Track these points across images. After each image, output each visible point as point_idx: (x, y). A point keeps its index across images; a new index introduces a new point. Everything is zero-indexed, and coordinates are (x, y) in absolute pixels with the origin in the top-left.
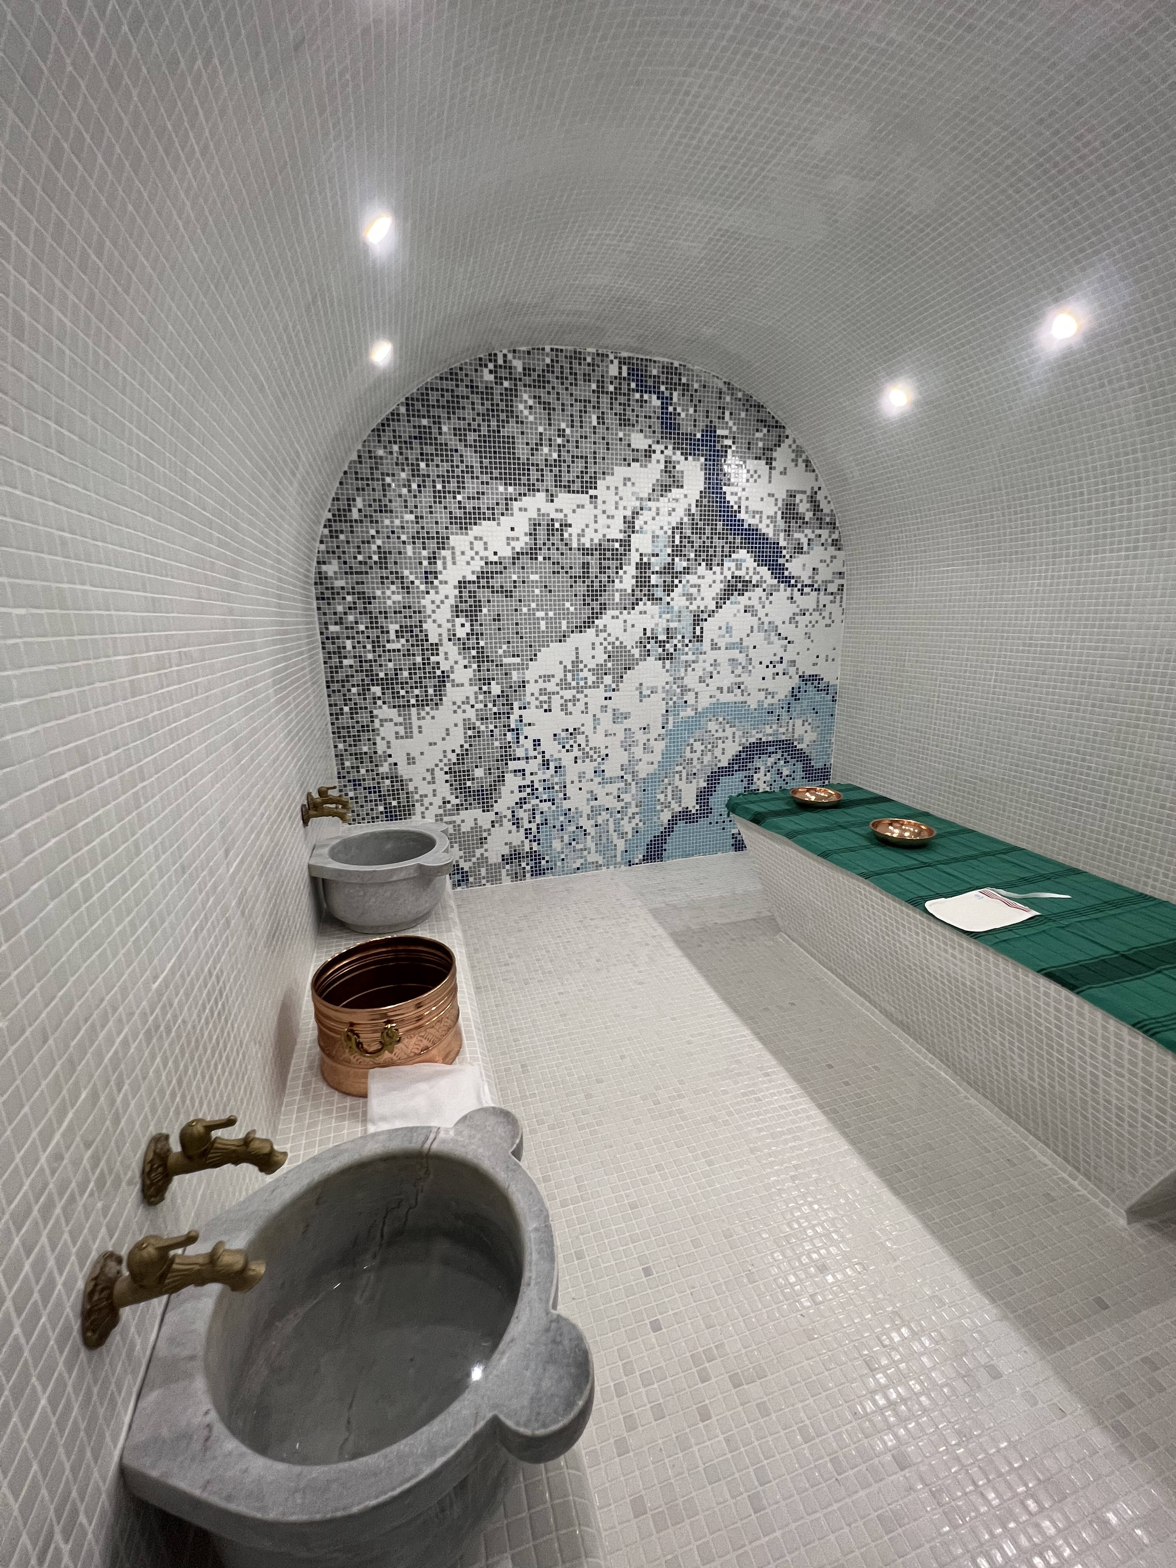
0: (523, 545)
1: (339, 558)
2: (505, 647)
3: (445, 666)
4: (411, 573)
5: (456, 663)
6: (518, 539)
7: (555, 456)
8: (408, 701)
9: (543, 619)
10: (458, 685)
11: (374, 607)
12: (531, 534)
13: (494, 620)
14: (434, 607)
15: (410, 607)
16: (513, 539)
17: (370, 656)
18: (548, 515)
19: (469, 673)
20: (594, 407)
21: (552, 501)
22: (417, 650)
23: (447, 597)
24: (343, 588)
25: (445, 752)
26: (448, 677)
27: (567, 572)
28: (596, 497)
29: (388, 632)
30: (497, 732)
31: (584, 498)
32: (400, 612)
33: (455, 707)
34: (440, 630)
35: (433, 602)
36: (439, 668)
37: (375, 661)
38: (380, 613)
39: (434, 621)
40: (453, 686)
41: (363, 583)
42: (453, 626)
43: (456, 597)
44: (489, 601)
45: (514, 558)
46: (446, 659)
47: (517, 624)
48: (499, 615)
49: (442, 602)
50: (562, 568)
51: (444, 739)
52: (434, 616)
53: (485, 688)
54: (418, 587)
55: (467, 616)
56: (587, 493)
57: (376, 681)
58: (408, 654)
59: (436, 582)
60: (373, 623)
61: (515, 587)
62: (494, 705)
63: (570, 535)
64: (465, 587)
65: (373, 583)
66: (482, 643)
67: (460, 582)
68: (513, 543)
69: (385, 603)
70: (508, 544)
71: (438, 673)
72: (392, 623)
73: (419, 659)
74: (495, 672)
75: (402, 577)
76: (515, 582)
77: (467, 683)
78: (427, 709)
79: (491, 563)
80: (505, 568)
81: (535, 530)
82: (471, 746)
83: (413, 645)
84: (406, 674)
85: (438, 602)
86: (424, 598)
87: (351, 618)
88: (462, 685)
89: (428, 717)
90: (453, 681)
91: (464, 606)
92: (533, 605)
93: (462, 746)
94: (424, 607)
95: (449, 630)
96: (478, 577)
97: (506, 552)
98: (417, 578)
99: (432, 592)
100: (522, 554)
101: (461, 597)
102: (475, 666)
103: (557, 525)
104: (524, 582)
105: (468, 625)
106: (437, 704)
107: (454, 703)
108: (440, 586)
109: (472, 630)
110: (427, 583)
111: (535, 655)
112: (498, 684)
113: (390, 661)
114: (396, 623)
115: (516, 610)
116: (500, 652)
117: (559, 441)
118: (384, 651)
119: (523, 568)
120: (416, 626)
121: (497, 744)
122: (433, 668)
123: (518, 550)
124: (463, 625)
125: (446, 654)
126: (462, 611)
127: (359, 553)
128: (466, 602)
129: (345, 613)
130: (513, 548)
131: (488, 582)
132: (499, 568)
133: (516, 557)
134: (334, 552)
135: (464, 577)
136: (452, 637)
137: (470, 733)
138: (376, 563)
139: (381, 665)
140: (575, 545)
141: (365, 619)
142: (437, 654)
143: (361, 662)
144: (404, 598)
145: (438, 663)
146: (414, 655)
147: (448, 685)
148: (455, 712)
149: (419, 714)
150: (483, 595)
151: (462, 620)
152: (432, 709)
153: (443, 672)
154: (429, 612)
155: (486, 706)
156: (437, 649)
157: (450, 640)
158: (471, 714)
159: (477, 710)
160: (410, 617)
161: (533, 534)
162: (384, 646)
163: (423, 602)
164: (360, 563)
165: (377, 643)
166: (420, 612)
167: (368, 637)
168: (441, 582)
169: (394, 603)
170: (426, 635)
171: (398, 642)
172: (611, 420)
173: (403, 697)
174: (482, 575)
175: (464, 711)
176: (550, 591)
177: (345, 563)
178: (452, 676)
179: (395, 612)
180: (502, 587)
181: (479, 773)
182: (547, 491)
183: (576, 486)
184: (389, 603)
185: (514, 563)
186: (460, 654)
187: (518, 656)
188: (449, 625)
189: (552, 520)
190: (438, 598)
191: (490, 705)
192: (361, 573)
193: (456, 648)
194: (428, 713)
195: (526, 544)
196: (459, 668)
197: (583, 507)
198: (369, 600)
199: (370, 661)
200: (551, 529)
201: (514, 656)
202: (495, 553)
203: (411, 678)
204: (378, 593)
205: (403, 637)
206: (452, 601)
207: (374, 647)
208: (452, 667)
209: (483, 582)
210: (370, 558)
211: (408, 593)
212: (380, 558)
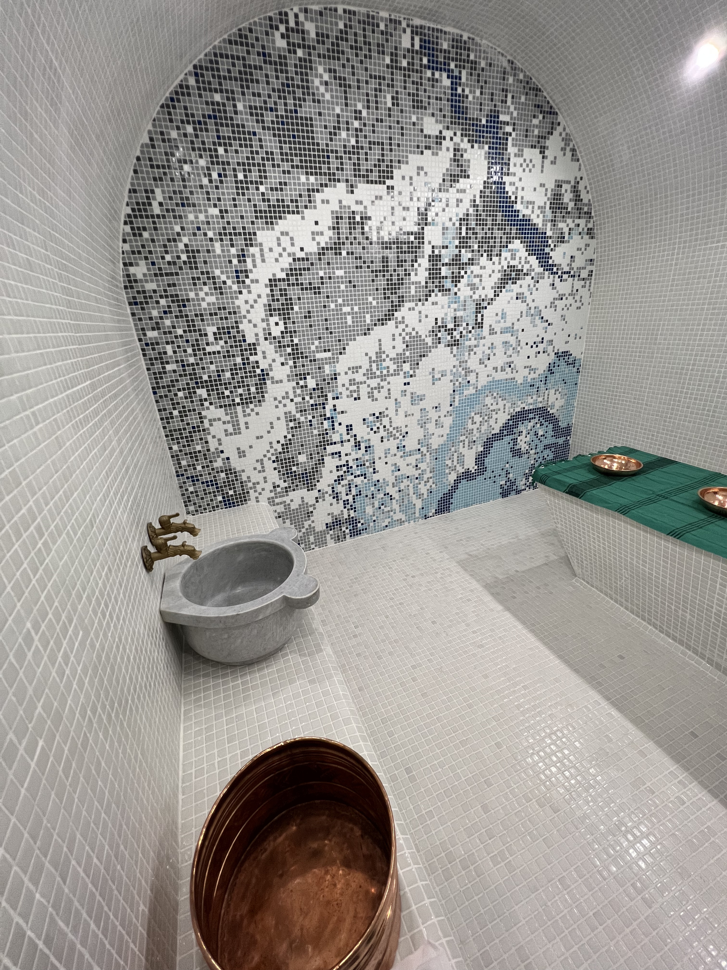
0: (328, 240)
1: (146, 258)
2: (317, 343)
3: (264, 365)
4: (222, 273)
5: (274, 361)
6: (322, 234)
7: (353, 142)
8: (233, 400)
9: (349, 314)
10: (277, 382)
11: (189, 309)
12: (334, 228)
13: (305, 317)
14: (248, 307)
15: (224, 308)
16: (318, 234)
17: (192, 360)
18: (349, 207)
19: (287, 369)
20: (388, 85)
21: (352, 192)
22: (236, 351)
23: (259, 296)
24: (155, 291)
25: (271, 443)
26: (268, 374)
27: (368, 267)
28: (393, 188)
29: (206, 335)
30: (314, 422)
31: (381, 189)
32: (216, 314)
33: (277, 403)
34: (256, 330)
35: (246, 302)
36: (258, 367)
37: (198, 364)
38: (196, 315)
39: (250, 321)
40: (273, 383)
41: (174, 285)
42: (268, 325)
43: (268, 295)
44: (299, 299)
45: (319, 254)
46: (265, 357)
47: (326, 320)
48: (309, 312)
49: (255, 301)
50: (364, 262)
51: (269, 432)
52: (248, 316)
53: (302, 383)
54: (230, 287)
55: (280, 315)
56: (384, 183)
57: (200, 384)
58: (228, 355)
59: (248, 281)
60: (191, 327)
61: (322, 283)
62: (311, 398)
63: (370, 228)
64: (276, 286)
65: (184, 284)
66: (296, 341)
67: (270, 280)
68: (318, 238)
69: (200, 305)
70: (314, 239)
71: (258, 371)
72: (208, 325)
73: (239, 360)
74: (310, 367)
75: (214, 278)
76: (322, 278)
77: (285, 379)
78: (251, 406)
79: (299, 259)
80: (312, 264)
81: (338, 223)
82: (293, 436)
83: (231, 347)
84: (228, 375)
85: (251, 302)
86: (237, 298)
87: (168, 322)
88: (281, 381)
89: (253, 414)
90: (272, 378)
91: (276, 305)
92: (340, 301)
93: (285, 437)
94: (239, 307)
95: (264, 329)
96: (287, 275)
97: (312, 248)
98: (228, 278)
99: (245, 291)
100: (327, 249)
101: (273, 295)
102: (291, 363)
103: (358, 219)
104: (330, 278)
105: (281, 323)
106: (259, 401)
107: (275, 399)
108: (253, 286)
109: (286, 328)
110: (238, 282)
111: (344, 349)
112: (312, 378)
113: (211, 363)
114: (213, 325)
115: (325, 306)
116: (313, 348)
117: (356, 124)
118: (205, 354)
119: (329, 264)
120: (233, 328)
121: (316, 432)
122: (253, 367)
123: (323, 245)
124: (277, 324)
125: (264, 353)
126: (275, 310)
127: (167, 252)
128: (278, 300)
129: (161, 318)
130: (318, 244)
131: (297, 280)
132: (306, 265)
133: (322, 253)
134: (139, 252)
135: (274, 275)
136: (268, 336)
137: (292, 424)
138: (185, 262)
139: (203, 368)
140: (375, 239)
141: (182, 322)
142: (256, 354)
143: (183, 366)
144: (217, 299)
145: (257, 362)
146: (234, 356)
147: (268, 382)
148: (277, 407)
149: (244, 411)
150: (293, 292)
151: (276, 319)
152: (256, 406)
153: (262, 370)
154: (244, 312)
155: (304, 399)
156: (255, 349)
157: (266, 339)
158: (291, 407)
159: (296, 404)
160: (226, 318)
161: (335, 228)
162: (204, 349)
163: (237, 302)
164: (169, 263)
165: (197, 347)
166: (235, 313)
167: (187, 341)
168: (252, 281)
169: (209, 304)
170: (244, 336)
171: (217, 344)
172: (406, 102)
173: (228, 397)
174: (291, 272)
175: (285, 406)
176: (354, 286)
177: (153, 264)
178: (271, 374)
179: (211, 314)
180: (310, 284)
181: (302, 458)
182: (347, 181)
183: (374, 176)
184: (204, 305)
185: (320, 259)
186: (276, 352)
187: (329, 350)
188: (264, 325)
189: (353, 212)
190: (251, 298)
191: (307, 398)
192: (172, 274)
193: (273, 346)
194: (252, 410)
195: (330, 238)
196: (276, 366)
197: (381, 198)
198: (183, 303)
199: (193, 364)
200: (352, 223)
201: (325, 351)
202: (302, 249)
203: (233, 379)
204: (192, 295)
205: (221, 339)
206: (264, 300)
207: (194, 350)
208: (270, 365)
209: (292, 279)
210: (179, 257)
211: (221, 293)
212: (189, 257)
